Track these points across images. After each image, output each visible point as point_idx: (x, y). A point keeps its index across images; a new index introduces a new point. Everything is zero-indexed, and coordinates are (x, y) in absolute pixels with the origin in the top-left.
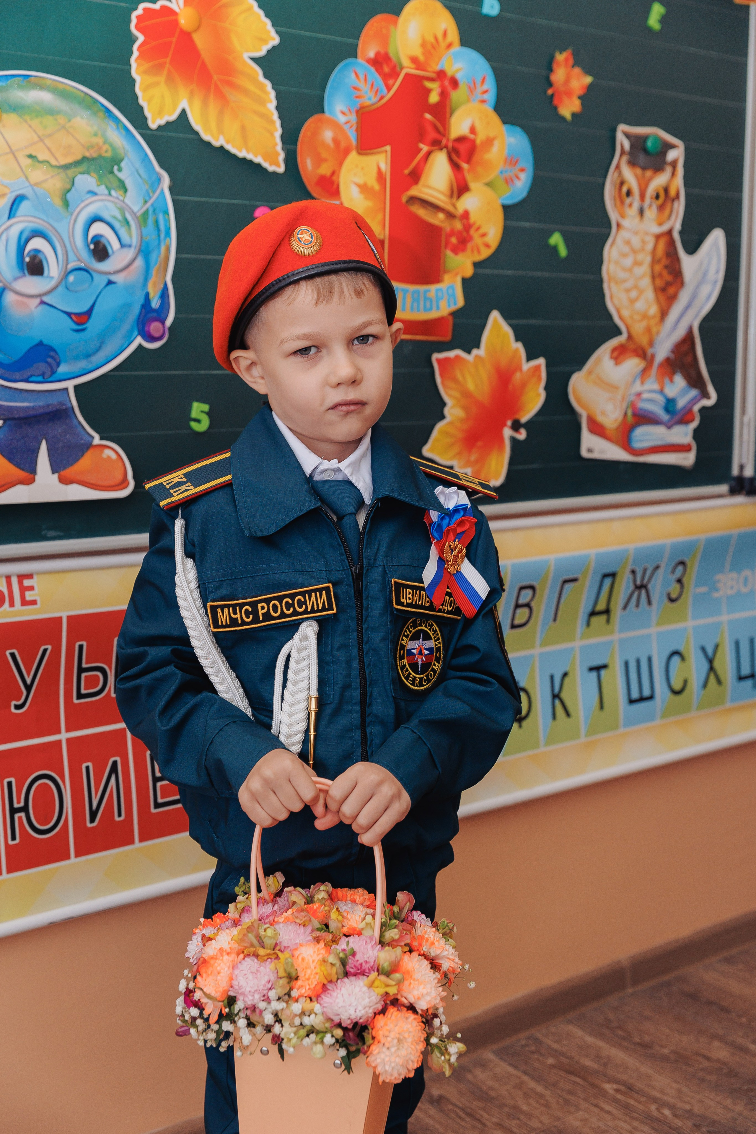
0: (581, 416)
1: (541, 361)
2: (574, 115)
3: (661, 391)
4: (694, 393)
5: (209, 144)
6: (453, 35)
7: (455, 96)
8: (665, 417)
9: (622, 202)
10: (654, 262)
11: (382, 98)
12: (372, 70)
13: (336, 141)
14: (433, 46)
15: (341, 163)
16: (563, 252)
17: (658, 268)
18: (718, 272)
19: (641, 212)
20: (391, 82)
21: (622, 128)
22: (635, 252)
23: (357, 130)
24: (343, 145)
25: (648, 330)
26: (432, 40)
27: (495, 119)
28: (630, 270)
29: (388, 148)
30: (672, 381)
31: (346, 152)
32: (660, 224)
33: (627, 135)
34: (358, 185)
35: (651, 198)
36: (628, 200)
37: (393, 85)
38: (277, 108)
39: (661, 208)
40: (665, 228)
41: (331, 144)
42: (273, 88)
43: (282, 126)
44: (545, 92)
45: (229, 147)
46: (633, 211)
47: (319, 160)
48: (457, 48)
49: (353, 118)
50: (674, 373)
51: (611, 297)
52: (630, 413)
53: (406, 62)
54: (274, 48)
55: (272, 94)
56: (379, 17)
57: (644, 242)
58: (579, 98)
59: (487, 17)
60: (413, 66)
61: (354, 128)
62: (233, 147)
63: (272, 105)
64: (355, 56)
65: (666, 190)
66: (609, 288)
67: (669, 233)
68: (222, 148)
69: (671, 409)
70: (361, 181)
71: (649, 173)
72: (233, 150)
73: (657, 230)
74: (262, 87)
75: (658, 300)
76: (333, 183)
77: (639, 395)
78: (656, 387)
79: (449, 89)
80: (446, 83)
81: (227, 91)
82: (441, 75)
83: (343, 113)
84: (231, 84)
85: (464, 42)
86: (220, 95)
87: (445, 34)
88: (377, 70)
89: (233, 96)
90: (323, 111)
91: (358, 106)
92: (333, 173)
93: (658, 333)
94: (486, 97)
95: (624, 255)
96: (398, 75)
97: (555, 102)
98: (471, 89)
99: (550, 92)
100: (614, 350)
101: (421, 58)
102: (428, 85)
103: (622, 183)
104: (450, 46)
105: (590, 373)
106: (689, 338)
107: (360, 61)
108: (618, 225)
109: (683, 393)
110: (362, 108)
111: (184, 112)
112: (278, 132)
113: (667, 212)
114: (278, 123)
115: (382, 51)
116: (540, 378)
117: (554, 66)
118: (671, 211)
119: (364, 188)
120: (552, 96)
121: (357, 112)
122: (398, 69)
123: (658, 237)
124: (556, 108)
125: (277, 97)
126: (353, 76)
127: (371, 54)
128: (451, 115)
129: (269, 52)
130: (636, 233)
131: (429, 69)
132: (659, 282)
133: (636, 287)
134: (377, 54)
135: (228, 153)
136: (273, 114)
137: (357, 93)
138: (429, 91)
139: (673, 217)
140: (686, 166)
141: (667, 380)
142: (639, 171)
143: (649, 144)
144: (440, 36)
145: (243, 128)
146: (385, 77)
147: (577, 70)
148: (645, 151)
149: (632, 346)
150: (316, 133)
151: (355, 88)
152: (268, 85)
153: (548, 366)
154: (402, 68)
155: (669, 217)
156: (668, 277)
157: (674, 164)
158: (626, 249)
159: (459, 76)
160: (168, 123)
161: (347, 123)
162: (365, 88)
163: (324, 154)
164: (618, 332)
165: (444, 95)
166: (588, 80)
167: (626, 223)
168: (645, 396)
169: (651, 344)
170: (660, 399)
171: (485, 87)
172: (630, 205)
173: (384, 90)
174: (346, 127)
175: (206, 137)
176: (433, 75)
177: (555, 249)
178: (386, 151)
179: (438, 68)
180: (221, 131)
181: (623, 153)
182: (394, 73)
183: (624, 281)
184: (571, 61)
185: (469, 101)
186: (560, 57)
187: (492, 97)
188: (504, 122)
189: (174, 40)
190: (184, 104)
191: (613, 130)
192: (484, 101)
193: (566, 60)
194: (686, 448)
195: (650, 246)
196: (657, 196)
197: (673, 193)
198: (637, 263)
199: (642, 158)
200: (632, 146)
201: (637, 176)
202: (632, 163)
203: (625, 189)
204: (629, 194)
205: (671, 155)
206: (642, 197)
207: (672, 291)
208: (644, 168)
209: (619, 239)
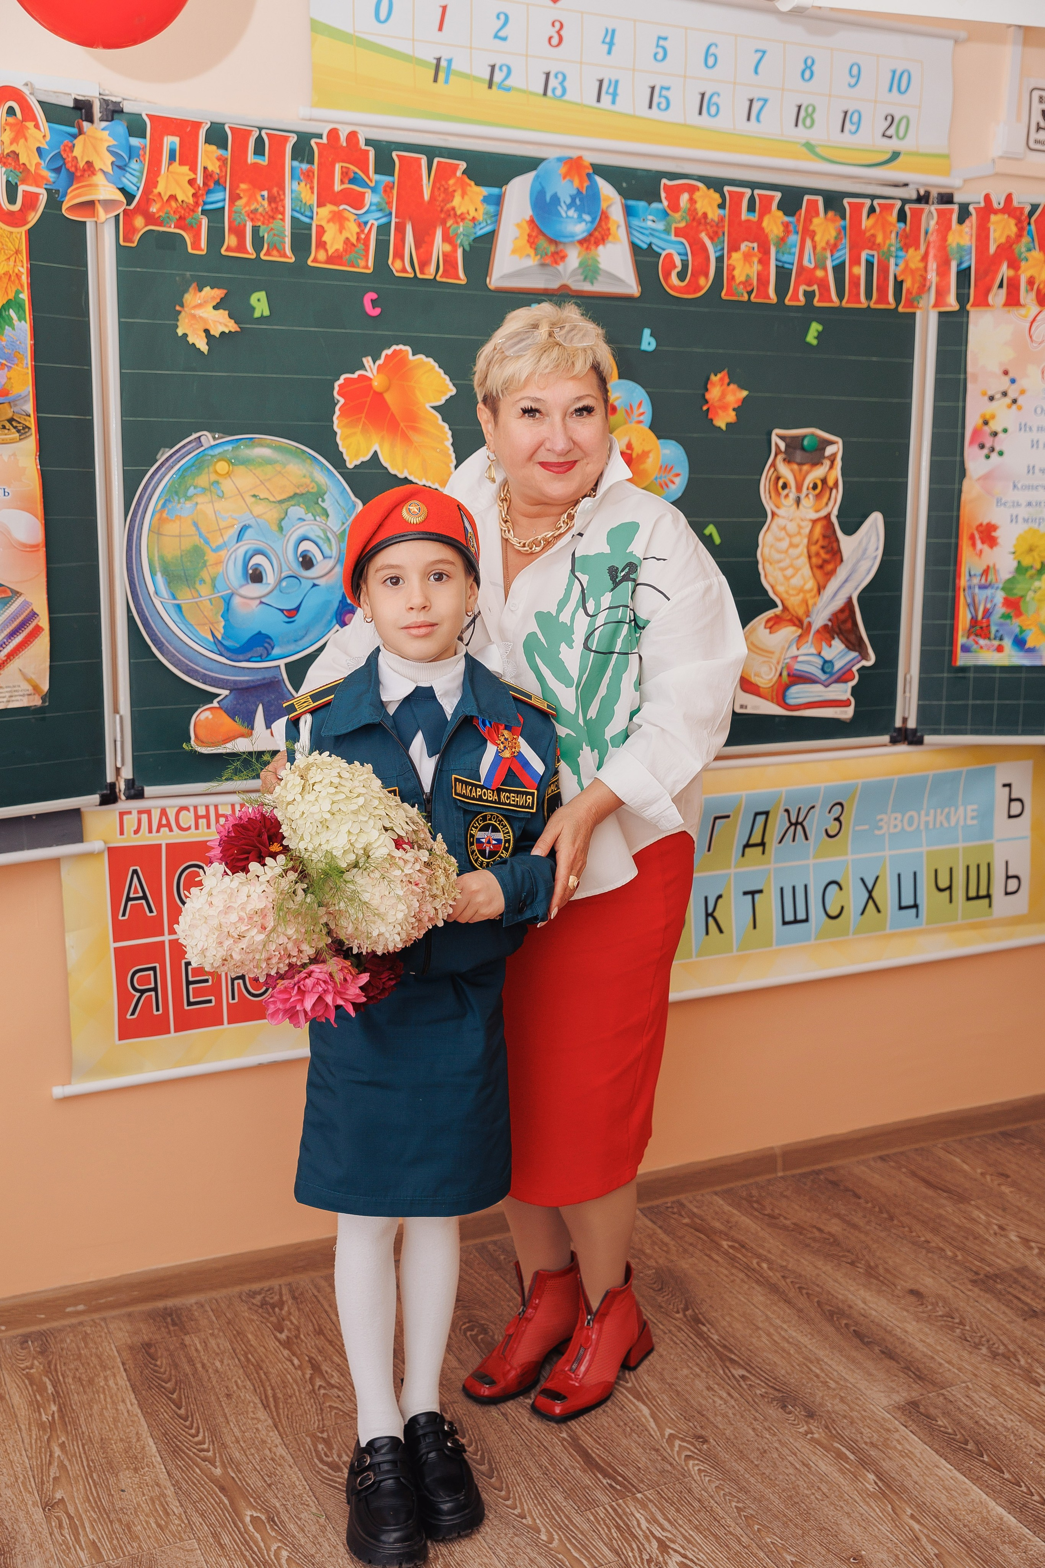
9: (778, 494)
10: (810, 543)
16: (717, 539)
17: (814, 548)
18: (877, 549)
19: (798, 501)
21: (776, 432)
22: (790, 536)
25: (804, 602)
28: (785, 552)
32: (817, 510)
33: (782, 438)
35: (808, 489)
36: (784, 492)
38: (453, 444)
39: (818, 497)
40: (823, 513)
42: (450, 429)
45: (396, 474)
46: (789, 501)
50: (832, 638)
51: (766, 576)
52: (785, 674)
54: (451, 397)
55: (449, 434)
63: (449, 442)
65: (824, 481)
66: (764, 568)
67: (828, 517)
71: (806, 467)
73: (814, 515)
75: (814, 576)
81: (411, 434)
84: (415, 429)
86: (406, 438)
89: (415, 437)
93: (814, 605)
95: (780, 540)
100: (769, 620)
103: (778, 478)
106: (848, 607)
108: (773, 514)
111: (376, 453)
113: (825, 499)
114: (453, 456)
118: (829, 498)
123: (814, 522)
125: (453, 436)
129: (447, 401)
130: (792, 520)
133: (791, 566)
135: (395, 477)
136: (449, 450)
139: (831, 503)
142: (795, 467)
143: (806, 442)
145: (424, 462)
148: (803, 449)
149: (787, 617)
152: (446, 427)
155: (827, 504)
156: (825, 556)
157: (832, 458)
158: (782, 534)
167: (781, 512)
172: (787, 496)
175: (393, 471)
177: (710, 538)
180: (405, 465)
181: (778, 452)
183: (779, 561)
184: (727, 380)
185: (626, 423)
186: (714, 378)
187: (647, 418)
188: (659, 437)
189: (369, 399)
190: (376, 447)
191: (769, 434)
192: (640, 422)
193: (722, 379)
194: (845, 704)
195: (807, 530)
196: (815, 487)
197: (831, 483)
198: (792, 545)
199: (799, 455)
200: (787, 446)
201: (792, 471)
202: (788, 461)
203: (780, 483)
204: (785, 486)
205: (829, 450)
206: (799, 489)
207: (829, 567)
208: (800, 464)
209: (774, 526)
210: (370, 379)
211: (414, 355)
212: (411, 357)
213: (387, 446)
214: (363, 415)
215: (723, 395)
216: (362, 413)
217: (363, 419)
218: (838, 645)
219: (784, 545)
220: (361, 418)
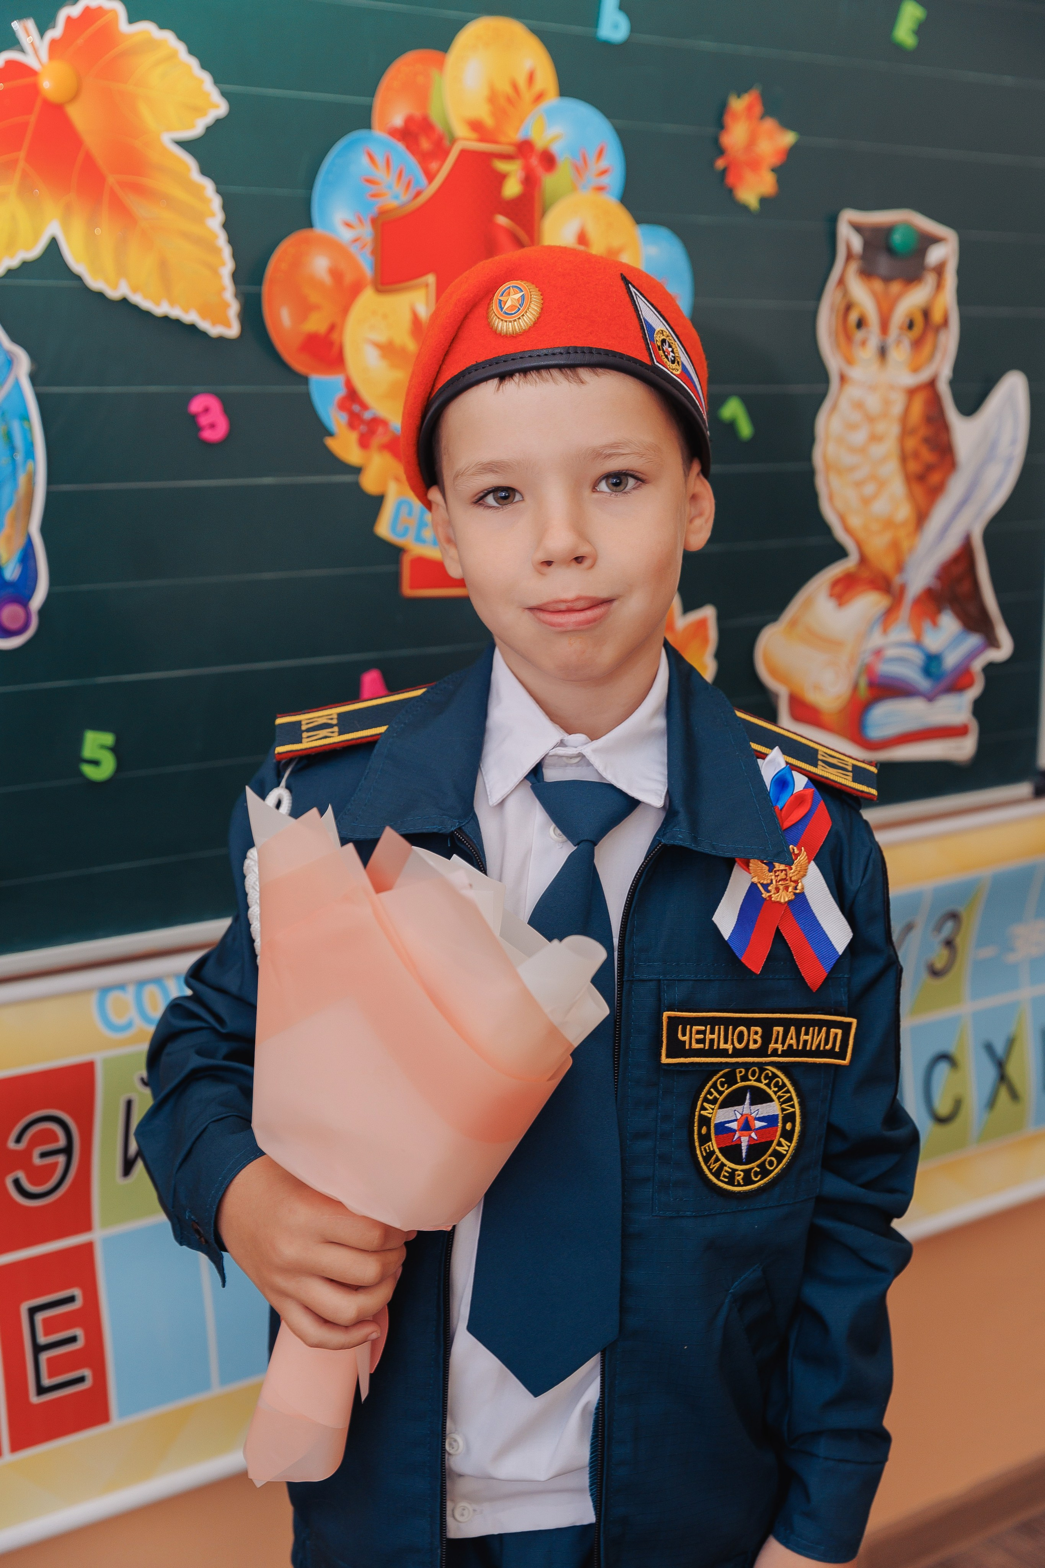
0: (776, 696)
1: (708, 613)
2: (763, 201)
3: (918, 644)
4: (974, 640)
5: (100, 295)
6: (546, 78)
7: (550, 182)
8: (923, 683)
9: (849, 338)
10: (906, 432)
11: (418, 194)
12: (400, 147)
13: (336, 274)
14: (509, 100)
15: (345, 310)
16: (745, 429)
17: (912, 443)
18: (1013, 442)
19: (883, 352)
20: (434, 166)
21: (848, 217)
22: (871, 419)
23: (373, 252)
24: (349, 278)
25: (895, 546)
26: (509, 89)
27: (623, 217)
28: (862, 450)
29: (431, 279)
30: (935, 623)
31: (355, 290)
32: (916, 370)
33: (858, 228)
34: (378, 346)
35: (901, 328)
36: (859, 335)
37: (438, 171)
38: (226, 226)
39: (917, 344)
40: (924, 376)
41: (327, 279)
42: (218, 191)
43: (235, 256)
44: (712, 163)
45: (137, 299)
46: (868, 353)
47: (304, 309)
48: (553, 100)
49: (367, 232)
50: (939, 610)
51: (831, 498)
52: (863, 683)
53: (461, 131)
54: (218, 122)
55: (216, 202)
56: (410, 57)
57: (887, 403)
58: (774, 170)
59: (607, 45)
60: (474, 135)
61: (368, 249)
62: (146, 297)
63: (216, 220)
64: (368, 125)
65: (926, 314)
66: (828, 483)
67: (932, 384)
68: (124, 301)
69: (933, 670)
70: (382, 338)
71: (895, 287)
72: (145, 304)
73: (910, 380)
74: (197, 191)
75: (911, 496)
76: (331, 344)
77: (878, 653)
78: (908, 636)
79: (539, 170)
80: (534, 161)
81: (132, 201)
82: (524, 148)
83: (348, 225)
84: (140, 190)
85: (566, 90)
86: (121, 210)
87: (531, 78)
88: (409, 147)
89: (141, 209)
90: (310, 225)
91: (374, 211)
92: (332, 328)
93: (911, 549)
94: (605, 180)
95: (852, 427)
96: (446, 153)
97: (730, 179)
98: (579, 169)
99: (720, 164)
100: (836, 583)
101: (489, 121)
102: (502, 166)
103: (849, 307)
104: (539, 97)
105: (793, 623)
106: (966, 553)
107: (378, 133)
108: (843, 379)
109: (955, 642)
110: (382, 213)
111: (53, 244)
112: (228, 267)
113: (927, 349)
114: (226, 251)
115: (417, 114)
116: (705, 640)
117: (728, 120)
118: (935, 347)
119: (388, 350)
120: (724, 171)
121: (374, 221)
122: (447, 143)
123: (911, 392)
124: (730, 191)
125: (225, 207)
126: (365, 160)
127: (398, 121)
128: (543, 214)
129: (209, 129)
130: (873, 388)
131: (503, 139)
132: (914, 467)
133: (873, 477)
134: (409, 120)
135: (135, 308)
136: (216, 237)
137: (373, 189)
138: (502, 177)
139: (938, 356)
140: (961, 272)
141: (927, 625)
142: (878, 285)
143: (897, 238)
144: (522, 82)
145: (163, 266)
146: (424, 159)
147: (769, 124)
148: (890, 250)
149: (865, 574)
150: (297, 263)
151: (370, 181)
152: (208, 186)
153: (721, 619)
154: (454, 141)
155: (932, 356)
156: (928, 456)
157: (939, 270)
158: (856, 416)
159: (556, 149)
160: (25, 264)
161: (356, 240)
162: (386, 180)
163: (314, 297)
164: (840, 553)
165: (530, 182)
166: (789, 138)
167: (856, 373)
168: (890, 653)
169: (900, 567)
170: (917, 657)
171: (604, 164)
172: (864, 343)
173: (422, 180)
174: (354, 250)
175: (95, 283)
176: (509, 149)
177: (731, 426)
178: (427, 285)
179: (518, 136)
180: (122, 271)
181: (849, 256)
182: (440, 150)
183: (852, 469)
184: (758, 109)
185: (574, 188)
186: (738, 104)
187: (615, 179)
188: (639, 220)
189: (33, 118)
190: (53, 228)
191: (833, 221)
192: (600, 189)
193: (750, 108)
194: (958, 732)
195: (897, 408)
196: (911, 325)
197: (937, 316)
198: (875, 438)
199: (884, 263)
200: (867, 245)
201: (874, 294)
202: (867, 273)
203: (853, 317)
204: (861, 323)
205: (935, 255)
206: (884, 327)
207: (935, 478)
208: (887, 280)
209: (844, 404)
210: (31, 72)
211: (132, 20)
212: (123, 25)
213: (78, 226)
214: (22, 154)
215: (752, 141)
216: (19, 149)
217: (22, 164)
218: (949, 623)
219: (859, 437)
220: (15, 162)
